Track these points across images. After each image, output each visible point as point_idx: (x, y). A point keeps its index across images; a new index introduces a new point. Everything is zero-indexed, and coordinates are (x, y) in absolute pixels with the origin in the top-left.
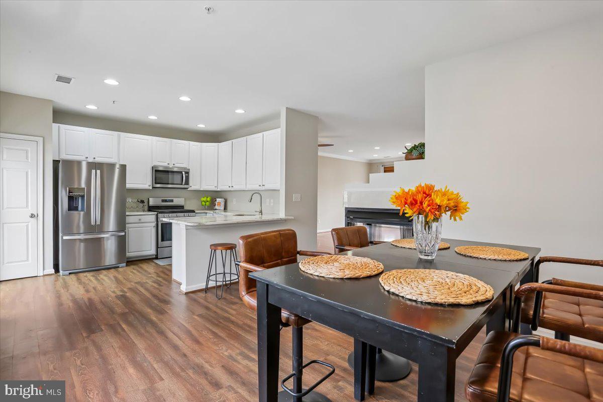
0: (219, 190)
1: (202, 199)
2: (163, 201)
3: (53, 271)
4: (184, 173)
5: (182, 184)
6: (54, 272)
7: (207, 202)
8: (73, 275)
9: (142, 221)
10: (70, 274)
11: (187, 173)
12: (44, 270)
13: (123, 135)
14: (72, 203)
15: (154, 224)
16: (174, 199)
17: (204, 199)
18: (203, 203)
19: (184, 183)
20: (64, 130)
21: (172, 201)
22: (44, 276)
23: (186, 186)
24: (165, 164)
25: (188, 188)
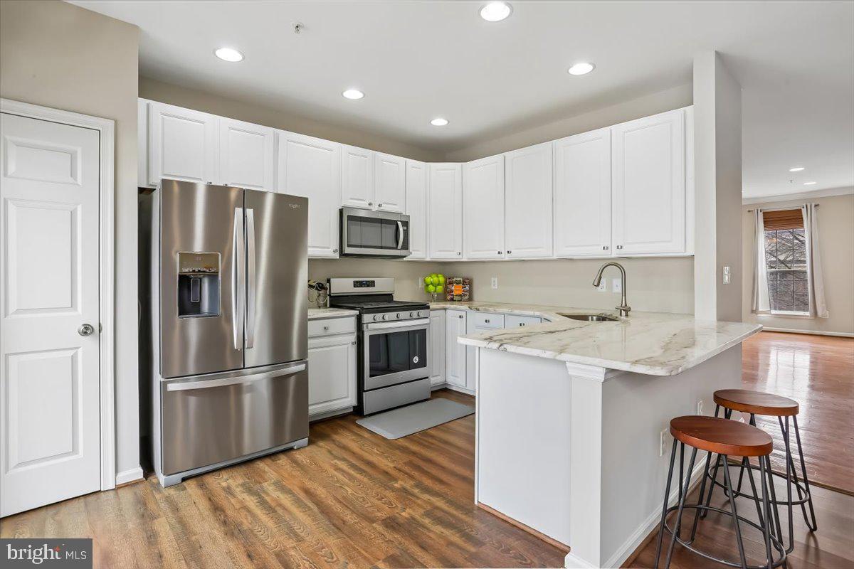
0: (465, 259)
1: (429, 280)
2: (357, 284)
3: (138, 473)
4: (399, 223)
5: (396, 248)
6: (141, 476)
7: (438, 285)
8: (189, 482)
9: (331, 331)
10: (184, 480)
11: (406, 224)
12: (116, 472)
13: (284, 135)
14: (186, 292)
15: (353, 338)
16: (376, 280)
17: (434, 279)
18: (431, 288)
19: (400, 246)
20: (160, 116)
21: (372, 284)
22: (118, 488)
23: (403, 252)
24: (364, 204)
25: (405, 257)
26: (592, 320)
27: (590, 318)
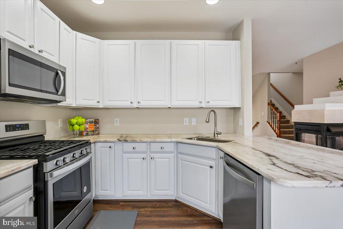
1: (74, 121)
2: (10, 129)
4: (59, 72)
5: (56, 94)
7: (82, 124)
18: (77, 127)
19: (60, 92)
23: (61, 98)
24: (25, 44)
25: (59, 102)
26: (194, 140)
27: (193, 139)
